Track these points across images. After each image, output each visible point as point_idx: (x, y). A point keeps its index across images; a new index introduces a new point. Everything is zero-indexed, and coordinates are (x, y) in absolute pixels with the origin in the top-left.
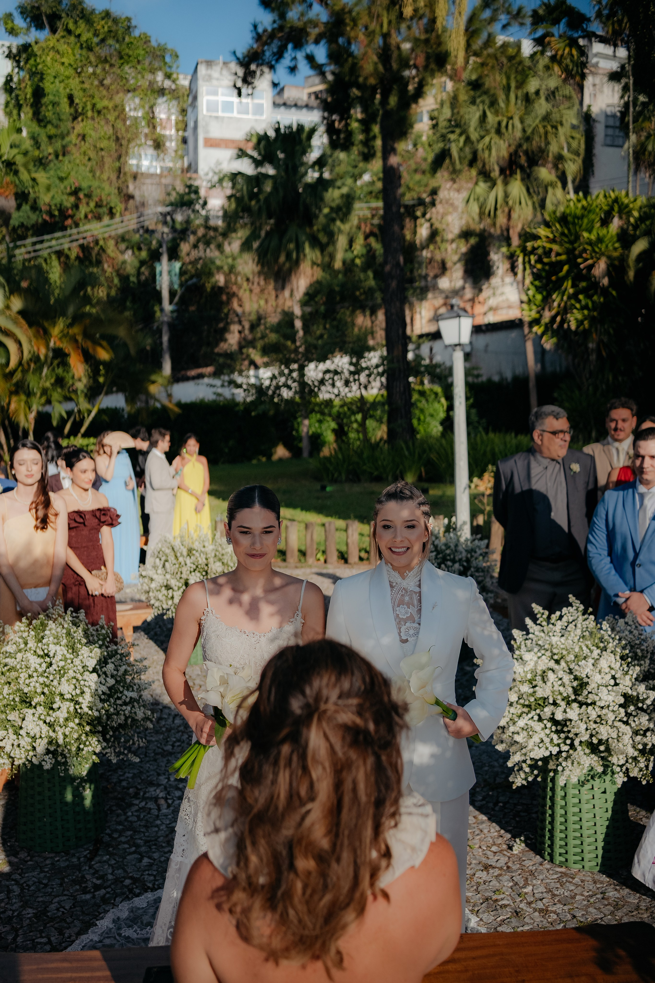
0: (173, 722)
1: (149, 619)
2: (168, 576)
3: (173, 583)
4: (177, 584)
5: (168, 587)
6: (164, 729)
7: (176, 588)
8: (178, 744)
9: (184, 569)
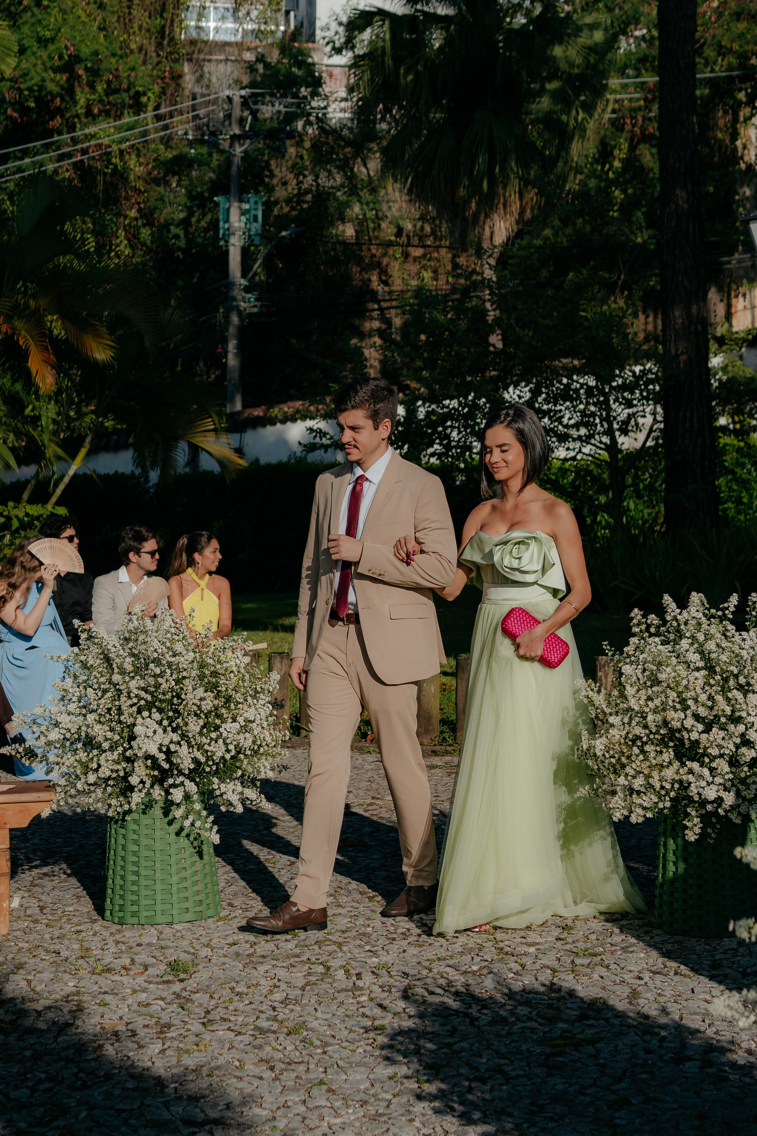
0: (56, 1038)
1: (46, 813)
2: (91, 718)
3: (99, 732)
4: (109, 735)
5: (90, 743)
6: (28, 1053)
7: (106, 745)
8: (47, 1085)
9: (125, 703)
